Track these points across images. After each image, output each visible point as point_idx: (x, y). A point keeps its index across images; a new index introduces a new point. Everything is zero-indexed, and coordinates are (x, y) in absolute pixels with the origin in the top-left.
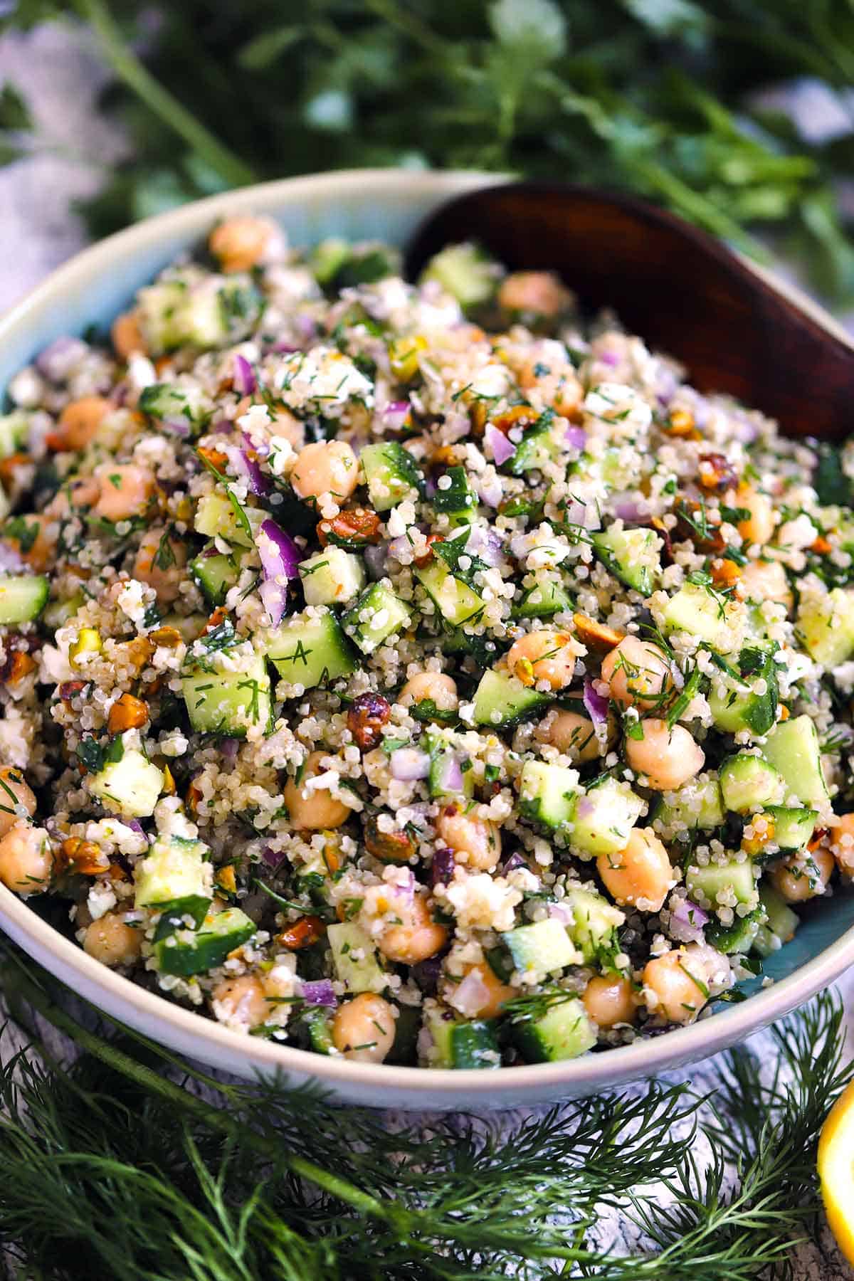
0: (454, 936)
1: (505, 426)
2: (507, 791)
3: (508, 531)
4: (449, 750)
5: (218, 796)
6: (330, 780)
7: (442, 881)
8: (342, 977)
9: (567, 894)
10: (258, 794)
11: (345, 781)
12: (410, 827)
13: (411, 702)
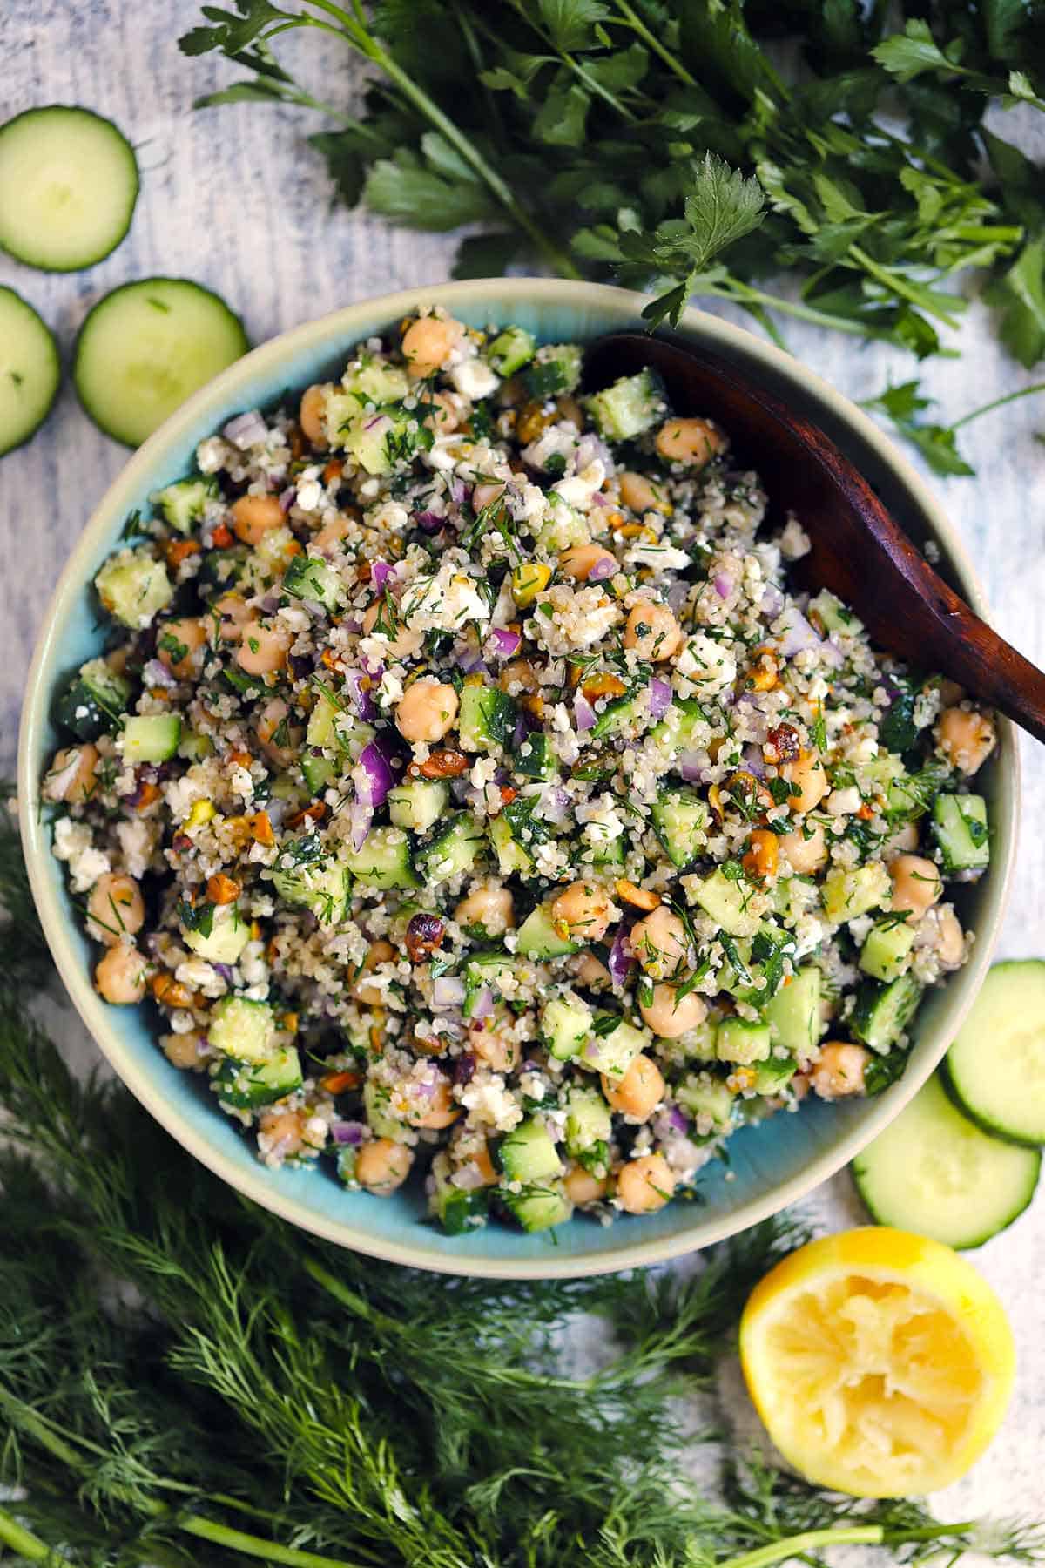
0: (463, 1123)
1: (592, 698)
2: (531, 1015)
3: (577, 791)
4: (484, 985)
5: (293, 958)
6: (382, 982)
7: (461, 1081)
8: (372, 1124)
9: (568, 1102)
10: (324, 975)
11: (394, 985)
12: (443, 1035)
13: (465, 922)
